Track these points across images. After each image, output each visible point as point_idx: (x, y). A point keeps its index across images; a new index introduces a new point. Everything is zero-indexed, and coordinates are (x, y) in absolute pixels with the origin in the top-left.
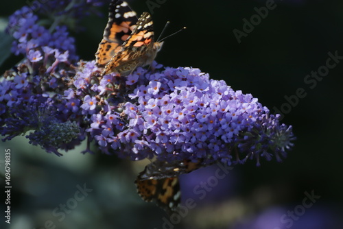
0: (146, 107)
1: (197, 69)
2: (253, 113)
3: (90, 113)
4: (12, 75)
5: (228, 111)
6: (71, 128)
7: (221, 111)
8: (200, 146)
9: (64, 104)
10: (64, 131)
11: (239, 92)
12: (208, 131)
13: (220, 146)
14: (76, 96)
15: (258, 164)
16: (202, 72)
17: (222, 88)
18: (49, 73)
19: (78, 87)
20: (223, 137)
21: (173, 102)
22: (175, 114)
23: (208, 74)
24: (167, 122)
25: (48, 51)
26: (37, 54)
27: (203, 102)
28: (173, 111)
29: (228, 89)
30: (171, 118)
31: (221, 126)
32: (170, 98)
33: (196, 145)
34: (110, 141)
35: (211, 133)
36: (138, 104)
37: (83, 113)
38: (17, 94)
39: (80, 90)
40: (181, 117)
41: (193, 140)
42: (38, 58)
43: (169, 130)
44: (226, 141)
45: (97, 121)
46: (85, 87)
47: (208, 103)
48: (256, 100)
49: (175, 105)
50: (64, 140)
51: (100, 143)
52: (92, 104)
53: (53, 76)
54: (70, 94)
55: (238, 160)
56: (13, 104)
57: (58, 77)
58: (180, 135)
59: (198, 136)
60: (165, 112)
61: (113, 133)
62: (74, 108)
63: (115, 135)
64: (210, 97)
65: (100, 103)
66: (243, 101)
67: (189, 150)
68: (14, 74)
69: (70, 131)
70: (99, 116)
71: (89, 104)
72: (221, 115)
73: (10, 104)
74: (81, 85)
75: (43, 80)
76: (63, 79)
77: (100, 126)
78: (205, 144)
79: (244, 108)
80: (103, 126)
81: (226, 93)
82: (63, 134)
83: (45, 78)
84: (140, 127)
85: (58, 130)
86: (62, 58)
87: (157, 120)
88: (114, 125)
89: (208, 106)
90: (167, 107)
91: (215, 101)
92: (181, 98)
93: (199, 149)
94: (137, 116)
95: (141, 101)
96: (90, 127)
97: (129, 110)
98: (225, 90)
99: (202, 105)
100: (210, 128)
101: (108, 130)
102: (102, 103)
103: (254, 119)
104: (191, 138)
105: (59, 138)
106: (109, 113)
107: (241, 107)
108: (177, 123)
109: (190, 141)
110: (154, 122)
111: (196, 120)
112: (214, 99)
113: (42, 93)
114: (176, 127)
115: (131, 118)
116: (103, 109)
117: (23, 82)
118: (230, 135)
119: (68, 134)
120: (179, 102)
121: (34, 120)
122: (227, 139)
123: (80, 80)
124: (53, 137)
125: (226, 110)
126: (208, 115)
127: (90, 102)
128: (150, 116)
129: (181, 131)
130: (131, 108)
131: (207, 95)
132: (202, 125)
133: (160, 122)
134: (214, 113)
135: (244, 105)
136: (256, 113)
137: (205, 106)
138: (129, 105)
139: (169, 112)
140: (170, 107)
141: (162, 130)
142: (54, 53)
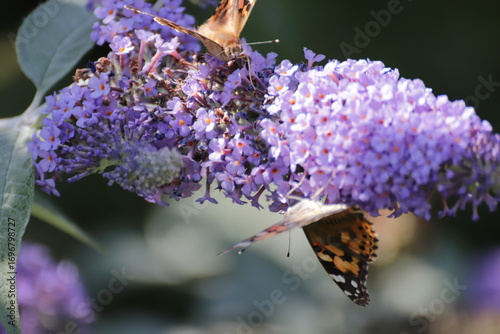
0: (294, 128)
1: (379, 63)
2: (461, 135)
3: (208, 137)
4: (88, 77)
5: (423, 133)
6: (169, 160)
7: (410, 132)
8: (379, 189)
9: (167, 123)
10: (158, 164)
11: (443, 99)
12: (390, 165)
13: (411, 189)
14: (187, 110)
15: (475, 216)
16: (386, 67)
17: (415, 92)
18: (147, 73)
19: (190, 95)
20: (415, 175)
21: (334, 118)
22: (338, 139)
23: (396, 70)
24: (326, 151)
25: (146, 37)
26: (127, 43)
27: (383, 118)
28: (335, 133)
29: (427, 94)
30: (332, 146)
31: (409, 156)
32: (331, 111)
33: (372, 187)
34: (240, 181)
35: (395, 167)
36: (281, 122)
37: (197, 137)
38: (94, 107)
39: (192, 99)
40: (348, 143)
41: (368, 180)
42: (128, 48)
43: (330, 165)
44: (419, 182)
45: (218, 150)
46: (200, 95)
47: (389, 120)
48: (471, 111)
49: (338, 123)
50: (159, 179)
51: (224, 185)
52: (209, 123)
53: (152, 77)
54: (176, 106)
55: (447, 209)
56: (85, 123)
57: (160, 79)
58: (347, 173)
59: (374, 172)
60: (323, 136)
61: (244, 170)
62: (184, 130)
63: (248, 172)
64: (395, 109)
65: (222, 121)
66: (447, 114)
67: (363, 197)
68: (92, 75)
69: (166, 163)
70: (221, 141)
71: (206, 122)
72: (411, 138)
73: (80, 123)
74: (194, 90)
75: (137, 84)
76: (168, 82)
77: (223, 158)
78: (387, 187)
79: (448, 126)
80: (227, 158)
81: (422, 102)
82: (156, 169)
83: (139, 81)
84: (285, 159)
85: (149, 164)
86: (167, 49)
87: (310, 149)
88: (245, 156)
89: (390, 124)
90: (325, 127)
91: (402, 116)
92: (348, 112)
93: (378, 195)
94: (280, 143)
95: (285, 118)
96: (209, 160)
97: (268, 132)
98: (421, 95)
99: (381, 122)
100: (394, 159)
101: (236, 163)
102: (226, 120)
103: (463, 144)
104: (365, 176)
105: (151, 175)
106: (237, 136)
107: (444, 124)
108: (341, 154)
109: (363, 182)
110: (305, 152)
111: (370, 148)
112: (400, 113)
113: (134, 104)
114: (340, 160)
115: (270, 146)
116: (227, 130)
117: (103, 88)
118: (426, 171)
119: (164, 169)
120: (344, 118)
121: (114, 148)
122: (421, 178)
123: (192, 83)
124: (141, 174)
125: (419, 130)
126: (390, 139)
127: (206, 119)
128: (299, 142)
129: (348, 166)
130: (271, 128)
131: (390, 107)
132: (380, 156)
133: (314, 152)
134: (400, 137)
135: (449, 120)
136: (467, 135)
137: (386, 124)
138: (267, 123)
139: (329, 134)
140: (331, 127)
141: (320, 166)
142: (155, 41)
